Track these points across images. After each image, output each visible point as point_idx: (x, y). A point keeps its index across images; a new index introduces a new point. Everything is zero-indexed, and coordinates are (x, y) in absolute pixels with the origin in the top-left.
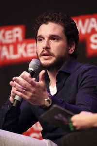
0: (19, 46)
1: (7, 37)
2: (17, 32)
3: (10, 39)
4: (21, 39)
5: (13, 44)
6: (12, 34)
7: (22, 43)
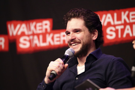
0: (47, 35)
1: (38, 28)
2: (46, 24)
3: (40, 30)
4: (49, 30)
5: (42, 34)
6: (42, 26)
7: (49, 34)
